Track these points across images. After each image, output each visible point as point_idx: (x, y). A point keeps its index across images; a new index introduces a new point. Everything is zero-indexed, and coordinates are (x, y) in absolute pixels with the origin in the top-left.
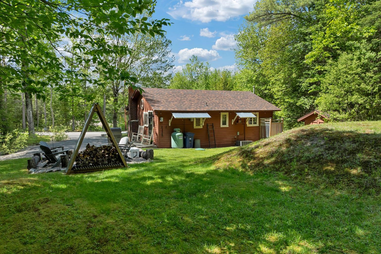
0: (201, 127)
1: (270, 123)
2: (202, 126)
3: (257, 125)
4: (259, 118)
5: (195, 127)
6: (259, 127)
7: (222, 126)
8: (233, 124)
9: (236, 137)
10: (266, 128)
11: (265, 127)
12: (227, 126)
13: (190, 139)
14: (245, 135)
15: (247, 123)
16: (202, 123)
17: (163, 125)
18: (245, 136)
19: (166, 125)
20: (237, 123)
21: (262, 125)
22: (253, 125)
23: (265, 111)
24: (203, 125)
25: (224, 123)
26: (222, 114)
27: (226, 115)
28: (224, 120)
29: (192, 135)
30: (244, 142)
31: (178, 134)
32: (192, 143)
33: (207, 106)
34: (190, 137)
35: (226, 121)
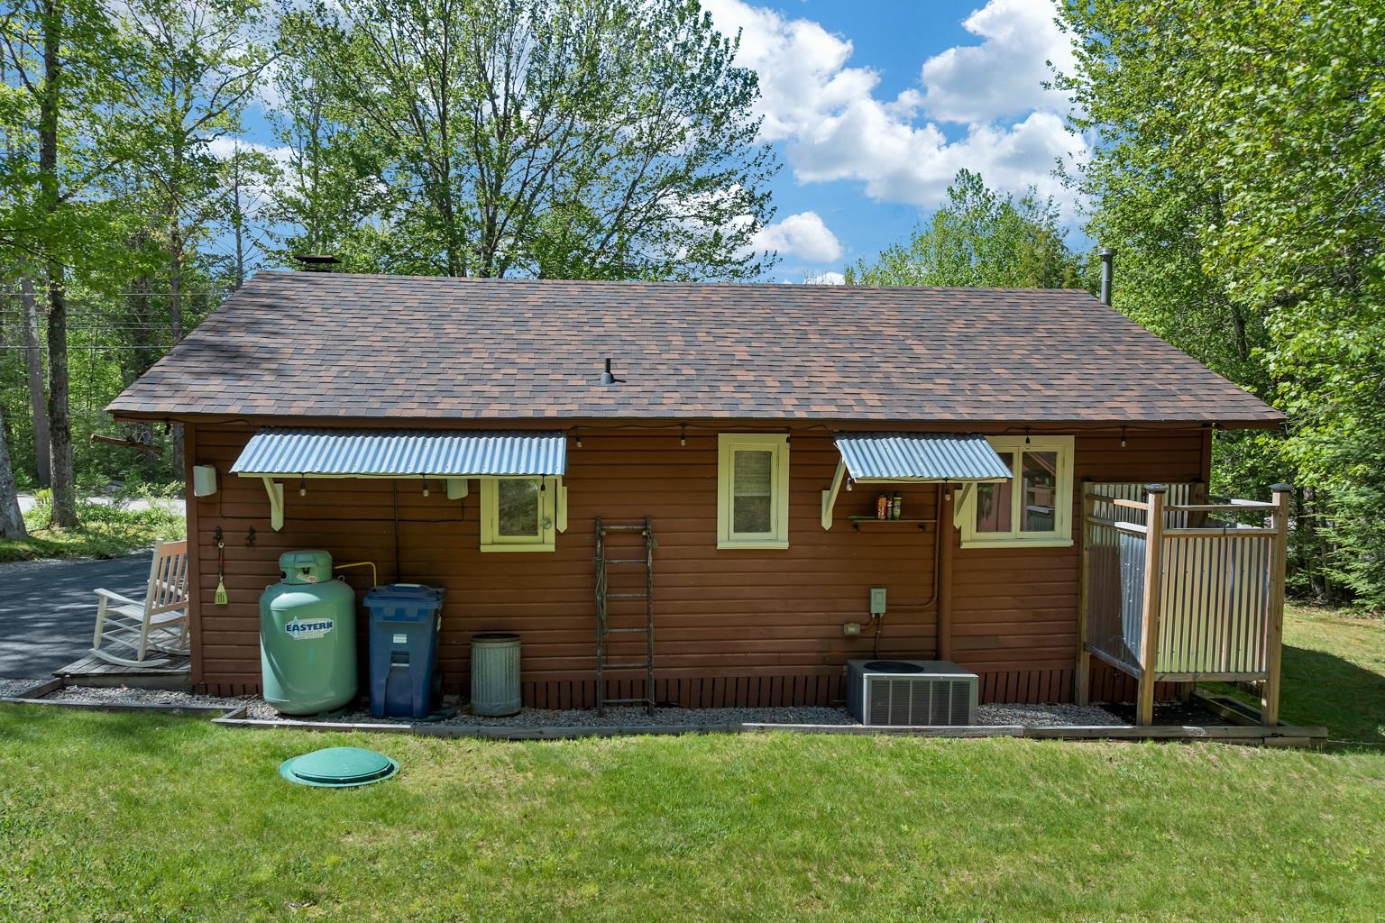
0: (545, 542)
1: (1148, 530)
2: (550, 536)
3: (1061, 535)
4: (1080, 479)
5: (491, 538)
6: (1075, 551)
7: (728, 537)
8: (827, 522)
9: (852, 629)
10: (1126, 565)
11: (1111, 557)
12: (778, 537)
13: (400, 639)
14: (938, 610)
15: (965, 518)
16: (549, 512)
17: (225, 524)
18: (938, 623)
19: (247, 524)
20: (864, 521)
21: (1097, 536)
22: (1016, 537)
23: (1124, 425)
24: (563, 526)
25: (752, 516)
26: (728, 445)
27: (768, 455)
28: (753, 491)
29: (411, 609)
30: (897, 683)
31: (284, 599)
32: (415, 672)
33: (612, 380)
34: (399, 621)
35: (769, 499)
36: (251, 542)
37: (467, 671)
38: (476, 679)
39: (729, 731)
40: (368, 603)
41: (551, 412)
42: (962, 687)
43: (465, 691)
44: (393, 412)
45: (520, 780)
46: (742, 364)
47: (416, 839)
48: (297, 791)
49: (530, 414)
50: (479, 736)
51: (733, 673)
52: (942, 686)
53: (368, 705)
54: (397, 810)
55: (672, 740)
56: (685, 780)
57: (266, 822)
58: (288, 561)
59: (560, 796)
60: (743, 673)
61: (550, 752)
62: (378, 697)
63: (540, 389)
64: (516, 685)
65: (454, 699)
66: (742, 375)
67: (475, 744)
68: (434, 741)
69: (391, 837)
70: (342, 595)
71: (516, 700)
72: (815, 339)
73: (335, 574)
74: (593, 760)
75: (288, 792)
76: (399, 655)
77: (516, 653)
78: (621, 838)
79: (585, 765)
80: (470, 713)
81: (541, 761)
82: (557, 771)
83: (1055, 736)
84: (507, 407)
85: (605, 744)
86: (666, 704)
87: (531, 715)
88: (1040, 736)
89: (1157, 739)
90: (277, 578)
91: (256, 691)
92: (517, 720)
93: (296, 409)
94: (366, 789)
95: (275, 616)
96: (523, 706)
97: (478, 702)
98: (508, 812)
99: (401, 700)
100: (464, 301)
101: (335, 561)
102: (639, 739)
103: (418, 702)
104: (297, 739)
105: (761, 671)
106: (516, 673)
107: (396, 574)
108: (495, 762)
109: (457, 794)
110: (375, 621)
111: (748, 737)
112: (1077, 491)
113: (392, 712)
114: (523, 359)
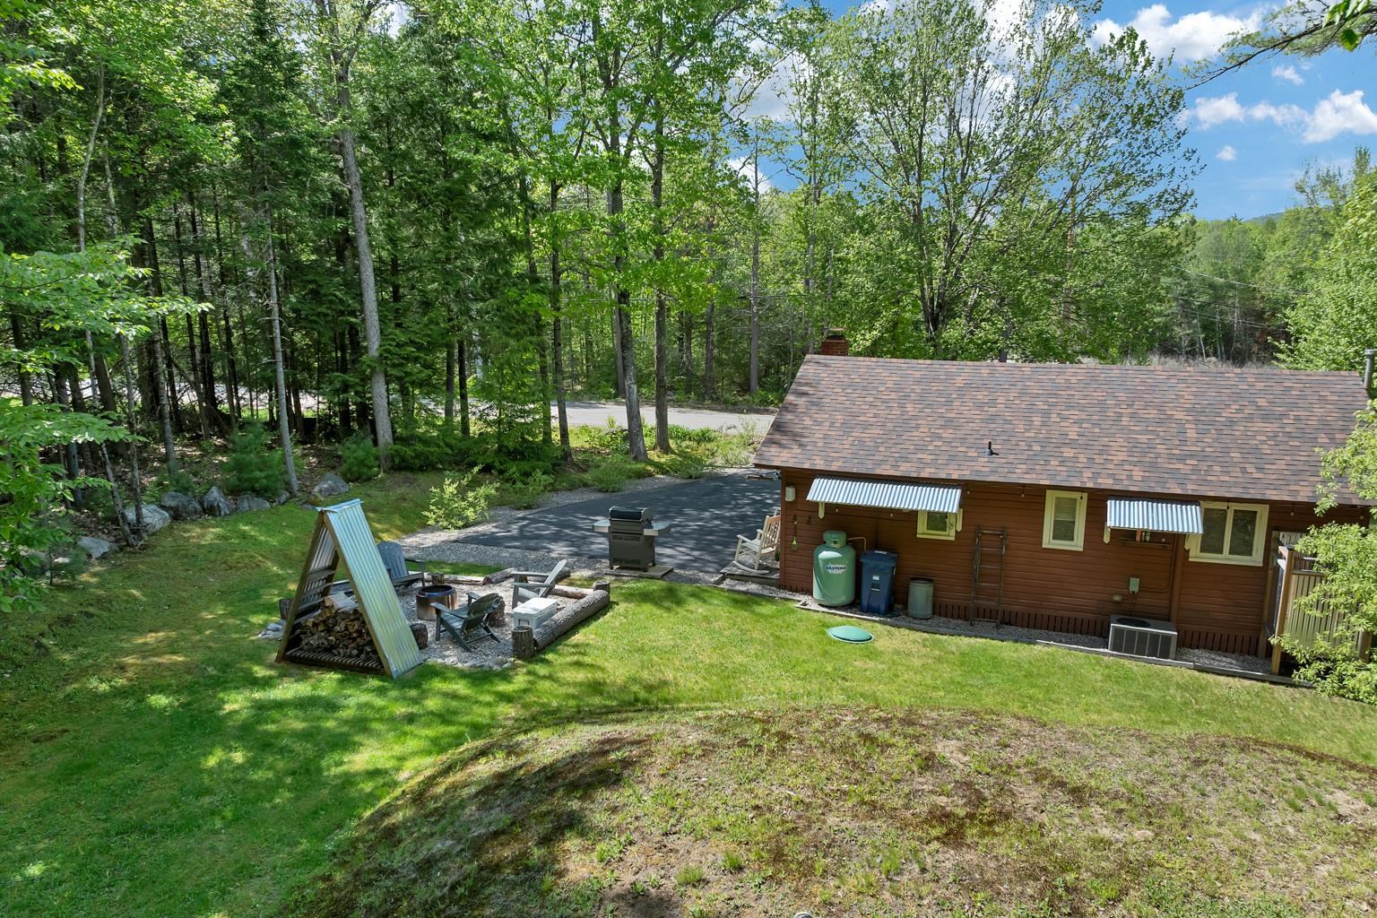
0: (950, 535)
1: (1286, 568)
2: (953, 533)
3: (1256, 559)
4: (1270, 528)
5: (923, 532)
6: (1262, 570)
7: (1048, 541)
8: (1107, 540)
9: (1117, 598)
12: (1078, 544)
13: (876, 578)
14: (1171, 594)
16: (953, 525)
17: (797, 513)
20: (1128, 541)
22: (1225, 558)
23: (1292, 502)
24: (959, 529)
25: (1064, 531)
27: (1075, 502)
28: (1064, 517)
29: (882, 565)
30: (1129, 631)
31: (825, 554)
32: (882, 592)
33: (992, 453)
34: (875, 571)
35: (1074, 523)
36: (809, 522)
37: (907, 593)
38: (911, 600)
39: (1029, 643)
40: (862, 560)
41: (955, 476)
42: (1167, 639)
43: (905, 603)
44: (878, 472)
45: (924, 651)
46: (1072, 444)
47: (880, 667)
48: (835, 642)
49: (944, 476)
50: (910, 629)
51: (1046, 612)
52: (1155, 636)
53: (860, 604)
54: (873, 655)
55: (999, 643)
56: (996, 663)
57: (826, 652)
58: (828, 536)
59: (939, 660)
60: (1053, 613)
61: (939, 640)
62: (865, 602)
63: (952, 458)
64: (930, 605)
65: (900, 606)
66: (1068, 452)
67: (907, 631)
68: (889, 628)
69: (871, 664)
70: (851, 553)
71: (930, 612)
72: (1125, 421)
73: (848, 542)
74: (958, 647)
75: (831, 642)
76: (875, 585)
77: (931, 589)
78: (959, 679)
79: (954, 649)
80: (907, 615)
81: (935, 644)
82: (940, 650)
83: (1233, 675)
84: (933, 470)
85: (967, 640)
86: (1009, 623)
87: (937, 620)
88: (1201, 670)
89: (1272, 683)
90: (821, 543)
91: (809, 592)
92: (929, 622)
93: (833, 468)
94: (861, 645)
95: (821, 563)
96: (934, 613)
97: (910, 611)
98: (917, 663)
99: (874, 605)
100: (918, 382)
101: (848, 536)
102: (983, 640)
103: (883, 607)
104: (829, 619)
105: (1062, 613)
106: (930, 599)
107: (876, 545)
108: (914, 642)
109: (897, 652)
110: (865, 569)
111: (1037, 648)
112: (1269, 535)
113: (870, 610)
114: (947, 434)
